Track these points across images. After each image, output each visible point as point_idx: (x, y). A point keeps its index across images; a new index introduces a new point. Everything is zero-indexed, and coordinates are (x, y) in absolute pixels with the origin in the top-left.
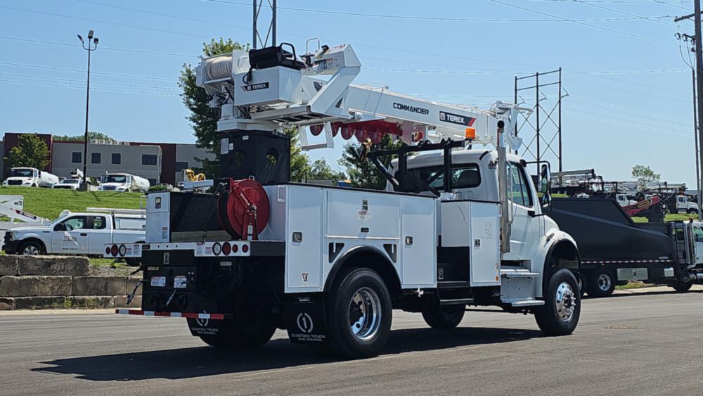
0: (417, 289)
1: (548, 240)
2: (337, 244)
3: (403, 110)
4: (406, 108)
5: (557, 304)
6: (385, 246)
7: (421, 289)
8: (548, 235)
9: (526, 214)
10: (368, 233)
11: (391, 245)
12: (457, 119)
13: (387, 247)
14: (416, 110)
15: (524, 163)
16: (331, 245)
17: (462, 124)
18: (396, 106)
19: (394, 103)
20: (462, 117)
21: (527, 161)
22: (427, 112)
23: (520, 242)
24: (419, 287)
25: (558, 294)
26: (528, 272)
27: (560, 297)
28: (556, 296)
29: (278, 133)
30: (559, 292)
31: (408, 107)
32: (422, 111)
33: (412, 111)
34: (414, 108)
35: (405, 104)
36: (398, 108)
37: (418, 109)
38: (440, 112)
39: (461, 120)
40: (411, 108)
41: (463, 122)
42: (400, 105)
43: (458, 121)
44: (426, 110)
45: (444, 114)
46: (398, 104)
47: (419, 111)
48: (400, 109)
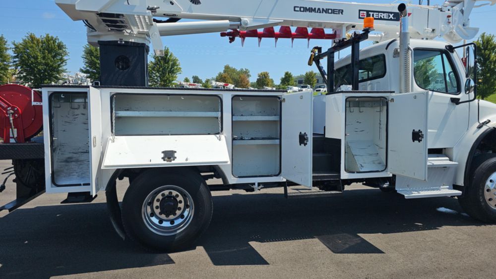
1: (480, 127)
3: (308, 13)
4: (311, 10)
5: (486, 192)
8: (482, 121)
9: (449, 101)
12: (385, 16)
14: (327, 11)
15: (451, 49)
17: (391, 20)
18: (296, 9)
19: (295, 7)
20: (391, 13)
21: (454, 46)
22: (341, 12)
23: (436, 131)
25: (488, 183)
26: (447, 160)
27: (492, 185)
28: (486, 184)
29: (125, 42)
30: (491, 181)
31: (315, 8)
32: (334, 11)
33: (320, 12)
34: (323, 9)
35: (311, 7)
36: (300, 11)
37: (329, 9)
38: (360, 11)
39: (389, 16)
40: (319, 9)
41: (393, 18)
42: (303, 8)
43: (385, 18)
44: (339, 10)
45: (365, 12)
46: (301, 8)
47: (330, 11)
48: (303, 11)
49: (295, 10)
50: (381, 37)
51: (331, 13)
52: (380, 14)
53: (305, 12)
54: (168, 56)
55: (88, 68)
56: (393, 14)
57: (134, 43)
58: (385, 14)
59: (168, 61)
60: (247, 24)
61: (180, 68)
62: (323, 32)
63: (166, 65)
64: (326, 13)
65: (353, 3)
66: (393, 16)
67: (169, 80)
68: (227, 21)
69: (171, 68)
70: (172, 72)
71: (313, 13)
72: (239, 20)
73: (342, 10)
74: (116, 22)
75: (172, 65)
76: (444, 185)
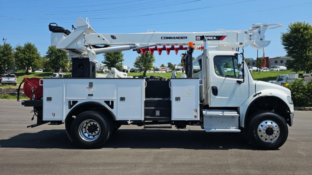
0: (128, 121)
1: (255, 96)
2: (73, 101)
3: (168, 39)
4: (170, 38)
5: (258, 132)
6: (105, 102)
7: (131, 121)
9: (235, 82)
10: (93, 96)
11: (109, 101)
12: (211, 38)
13: (107, 102)
14: (178, 38)
15: (237, 55)
16: (70, 102)
17: (215, 40)
20: (215, 36)
23: (228, 98)
24: (130, 120)
25: (260, 127)
26: (236, 113)
27: (262, 128)
28: (258, 128)
29: (82, 58)
30: (262, 126)
31: (172, 37)
32: (182, 38)
33: (175, 39)
34: (176, 37)
35: (170, 36)
36: (164, 39)
37: (179, 37)
38: (196, 36)
39: (213, 38)
40: (174, 37)
41: (216, 39)
42: (166, 37)
43: (211, 39)
44: (185, 37)
45: (200, 37)
46: (164, 37)
47: (180, 38)
48: (166, 39)
49: (162, 39)
50: (216, 48)
51: (181, 39)
52: (208, 37)
53: (167, 39)
54: (148, 53)
55: (106, 61)
56: (215, 37)
57: (86, 58)
58: (211, 37)
59: (148, 56)
60: (137, 47)
61: (155, 59)
62: (183, 47)
63: (147, 58)
64: (178, 39)
65: (193, 33)
66: (216, 38)
67: (148, 67)
68: (128, 46)
69: (150, 60)
70: (150, 62)
71: (171, 39)
72: (134, 44)
73: (187, 37)
74: (75, 51)
75: (150, 58)
76: (233, 126)
